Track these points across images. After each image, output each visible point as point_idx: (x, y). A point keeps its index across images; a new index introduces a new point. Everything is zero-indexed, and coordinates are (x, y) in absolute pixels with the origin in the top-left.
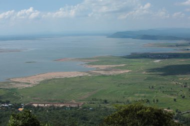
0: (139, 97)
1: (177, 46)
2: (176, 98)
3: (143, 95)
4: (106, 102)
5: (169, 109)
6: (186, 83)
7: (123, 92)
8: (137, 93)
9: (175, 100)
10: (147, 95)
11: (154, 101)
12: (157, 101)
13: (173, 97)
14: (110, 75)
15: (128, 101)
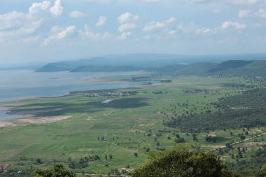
0: (85, 152)
1: (134, 79)
2: (136, 151)
3: (90, 150)
4: (39, 161)
5: (128, 167)
6: (150, 131)
7: (63, 147)
8: (81, 147)
9: (136, 155)
10: (96, 150)
11: (106, 158)
12: (111, 157)
13: (133, 151)
14: (42, 125)
15: (70, 159)
